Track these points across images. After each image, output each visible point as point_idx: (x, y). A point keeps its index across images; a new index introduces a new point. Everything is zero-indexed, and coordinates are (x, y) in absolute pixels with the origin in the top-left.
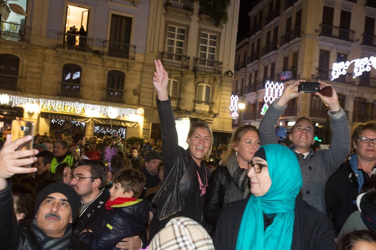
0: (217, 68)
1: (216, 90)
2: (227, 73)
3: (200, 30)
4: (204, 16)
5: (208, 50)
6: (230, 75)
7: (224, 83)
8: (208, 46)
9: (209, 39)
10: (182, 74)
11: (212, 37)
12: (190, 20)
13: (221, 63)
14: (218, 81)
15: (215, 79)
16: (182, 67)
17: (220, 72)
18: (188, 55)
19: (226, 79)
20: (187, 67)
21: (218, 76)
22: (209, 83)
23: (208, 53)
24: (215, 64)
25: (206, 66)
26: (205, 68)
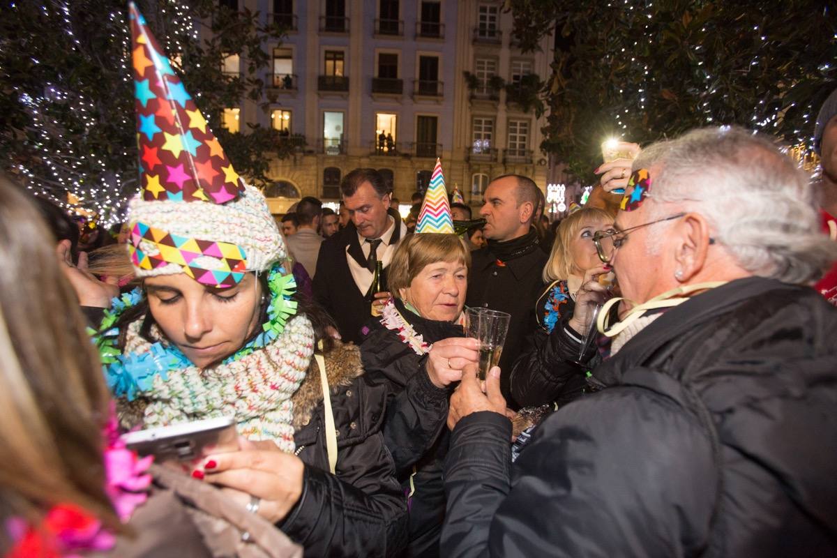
0: (528, 158)
2: (540, 162)
3: (508, 119)
4: (511, 104)
5: (518, 139)
6: (543, 163)
7: (536, 173)
9: (518, 128)
10: (491, 168)
11: (521, 125)
12: (496, 109)
13: (532, 152)
15: (527, 168)
16: (491, 161)
17: (532, 162)
18: (497, 147)
19: (538, 168)
20: (496, 160)
21: (529, 165)
23: (518, 142)
24: (526, 153)
25: (517, 156)
26: (516, 159)
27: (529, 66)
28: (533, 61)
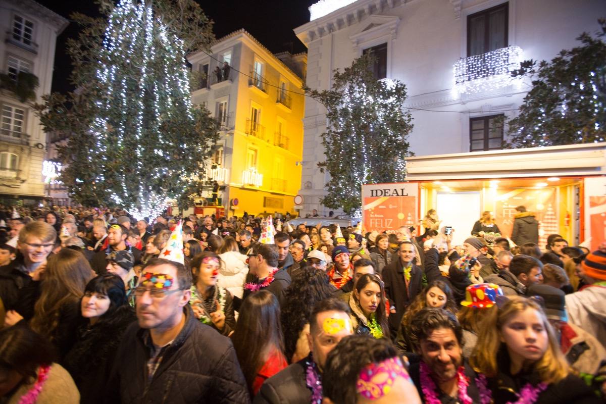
0: (24, 140)
1: (24, 159)
2: (37, 145)
3: (1, 102)
4: (6, 91)
5: (12, 122)
6: (40, 146)
7: (33, 154)
8: (13, 119)
9: (13, 112)
11: (17, 111)
13: (29, 136)
14: (27, 151)
15: (22, 149)
17: (28, 144)
19: (35, 150)
21: (26, 148)
22: (15, 152)
23: (12, 125)
24: (22, 136)
25: (11, 137)
26: (10, 139)
27: (28, 66)
28: (32, 64)
